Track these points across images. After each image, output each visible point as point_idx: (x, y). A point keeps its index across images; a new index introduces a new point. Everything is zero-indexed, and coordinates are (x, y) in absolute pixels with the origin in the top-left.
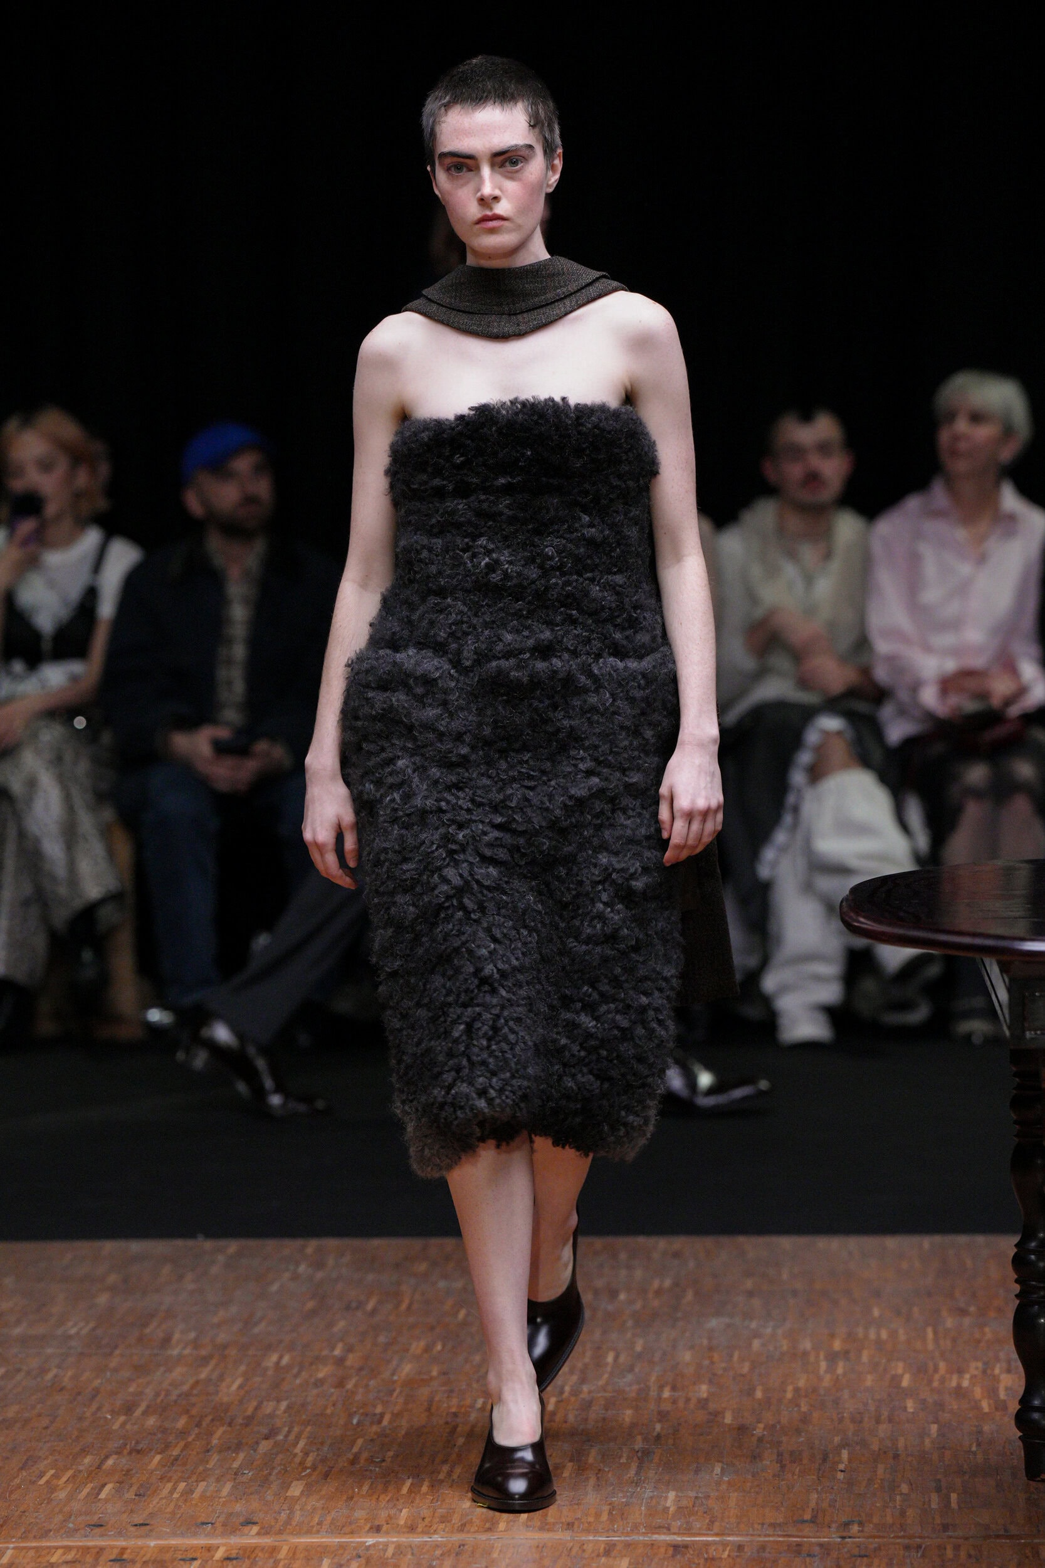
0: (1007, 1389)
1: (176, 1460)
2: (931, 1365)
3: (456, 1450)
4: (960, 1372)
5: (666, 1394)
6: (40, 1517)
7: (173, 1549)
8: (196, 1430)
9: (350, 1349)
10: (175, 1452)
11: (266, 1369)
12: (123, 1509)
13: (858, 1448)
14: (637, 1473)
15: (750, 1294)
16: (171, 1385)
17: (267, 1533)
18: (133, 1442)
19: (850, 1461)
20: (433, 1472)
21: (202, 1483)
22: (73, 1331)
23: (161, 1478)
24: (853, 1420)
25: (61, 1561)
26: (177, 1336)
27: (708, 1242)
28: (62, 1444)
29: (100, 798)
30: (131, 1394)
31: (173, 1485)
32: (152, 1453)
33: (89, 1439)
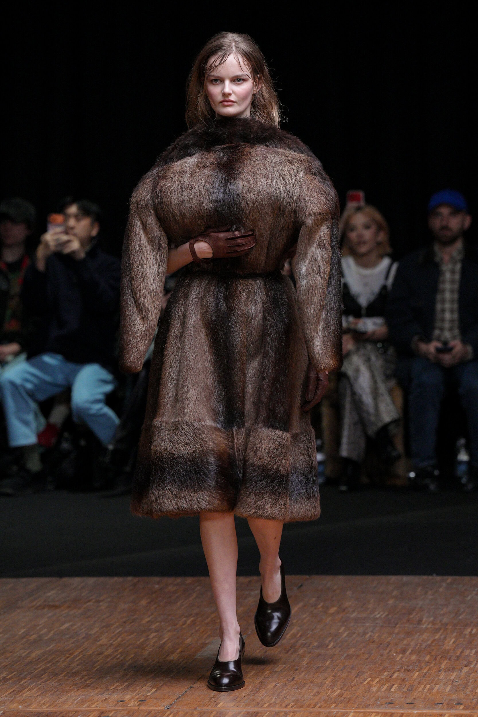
1: (425, 675)
6: (365, 698)
7: (424, 715)
8: (434, 662)
10: (425, 671)
11: (465, 635)
12: (402, 696)
16: (422, 641)
17: (467, 709)
18: (406, 666)
21: (437, 685)
22: (378, 616)
23: (419, 683)
26: (424, 619)
28: (374, 666)
29: (387, 377)
30: (405, 645)
31: (424, 686)
32: (414, 672)
33: (386, 664)
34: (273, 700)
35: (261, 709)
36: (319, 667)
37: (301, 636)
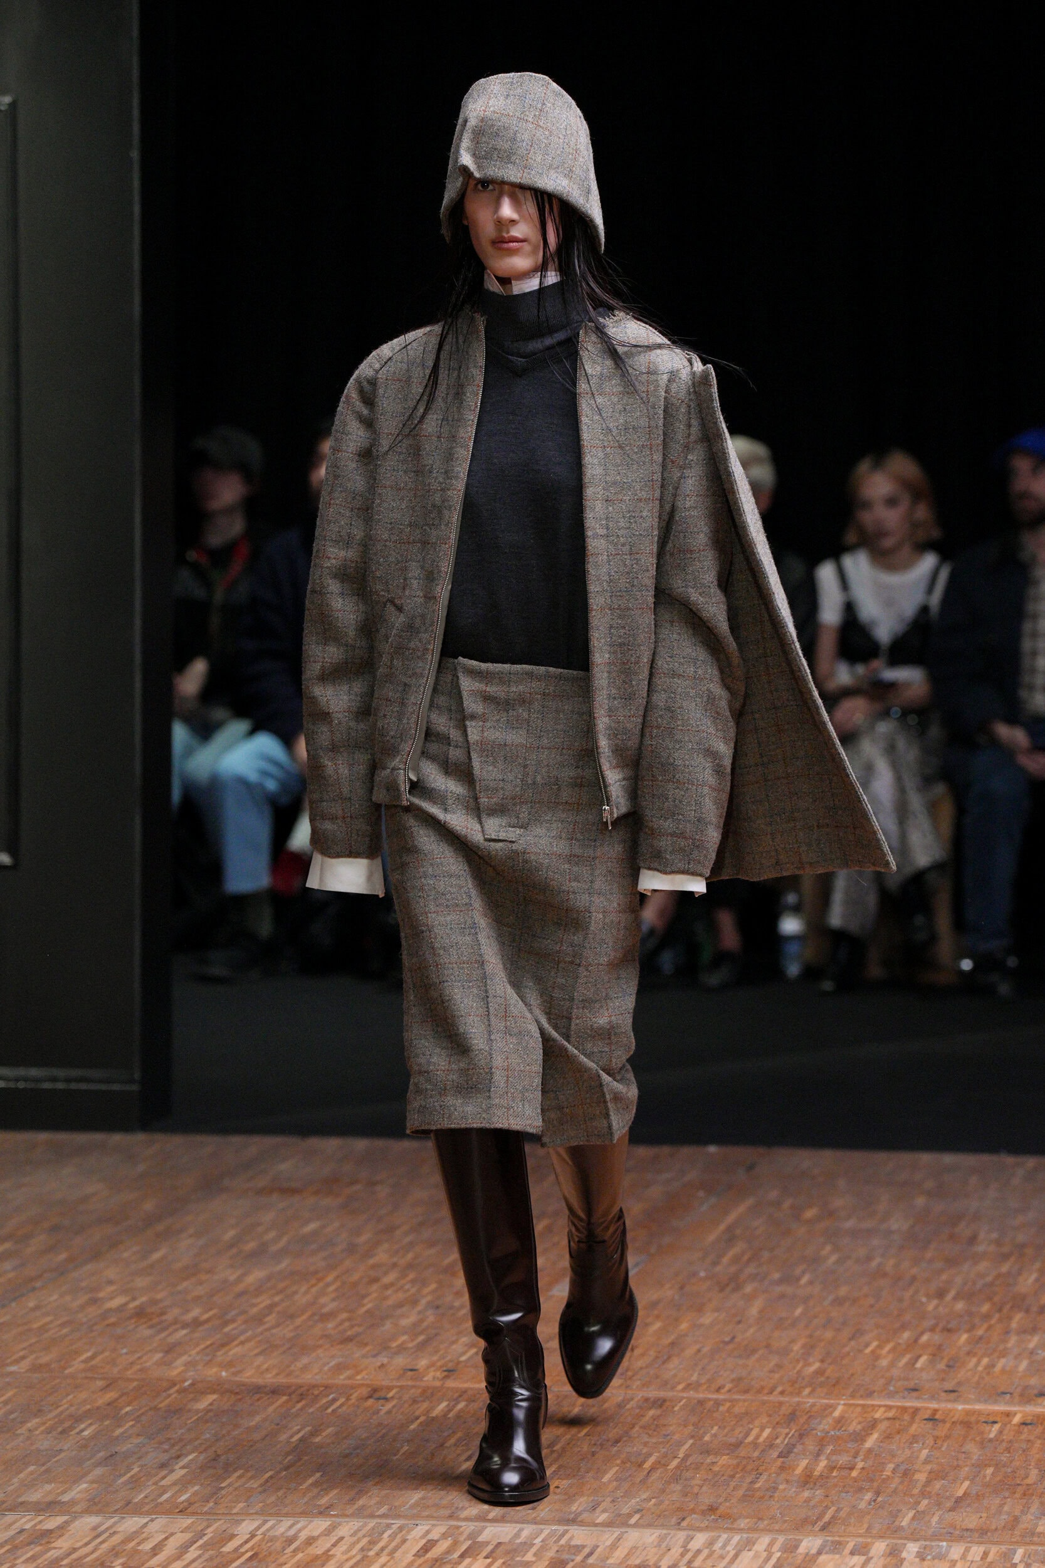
1: (981, 1338)
6: (866, 1380)
7: (977, 1413)
8: (997, 1316)
10: (980, 1332)
12: (936, 1378)
16: (977, 1275)
18: (945, 1322)
21: (1002, 1359)
22: (895, 1227)
23: (968, 1353)
25: (883, 1417)
26: (982, 1235)
28: (885, 1320)
30: (944, 1281)
31: (979, 1360)
32: (961, 1332)
33: (907, 1317)
34: (694, 1378)
35: (670, 1394)
36: (781, 1319)
37: (749, 1260)
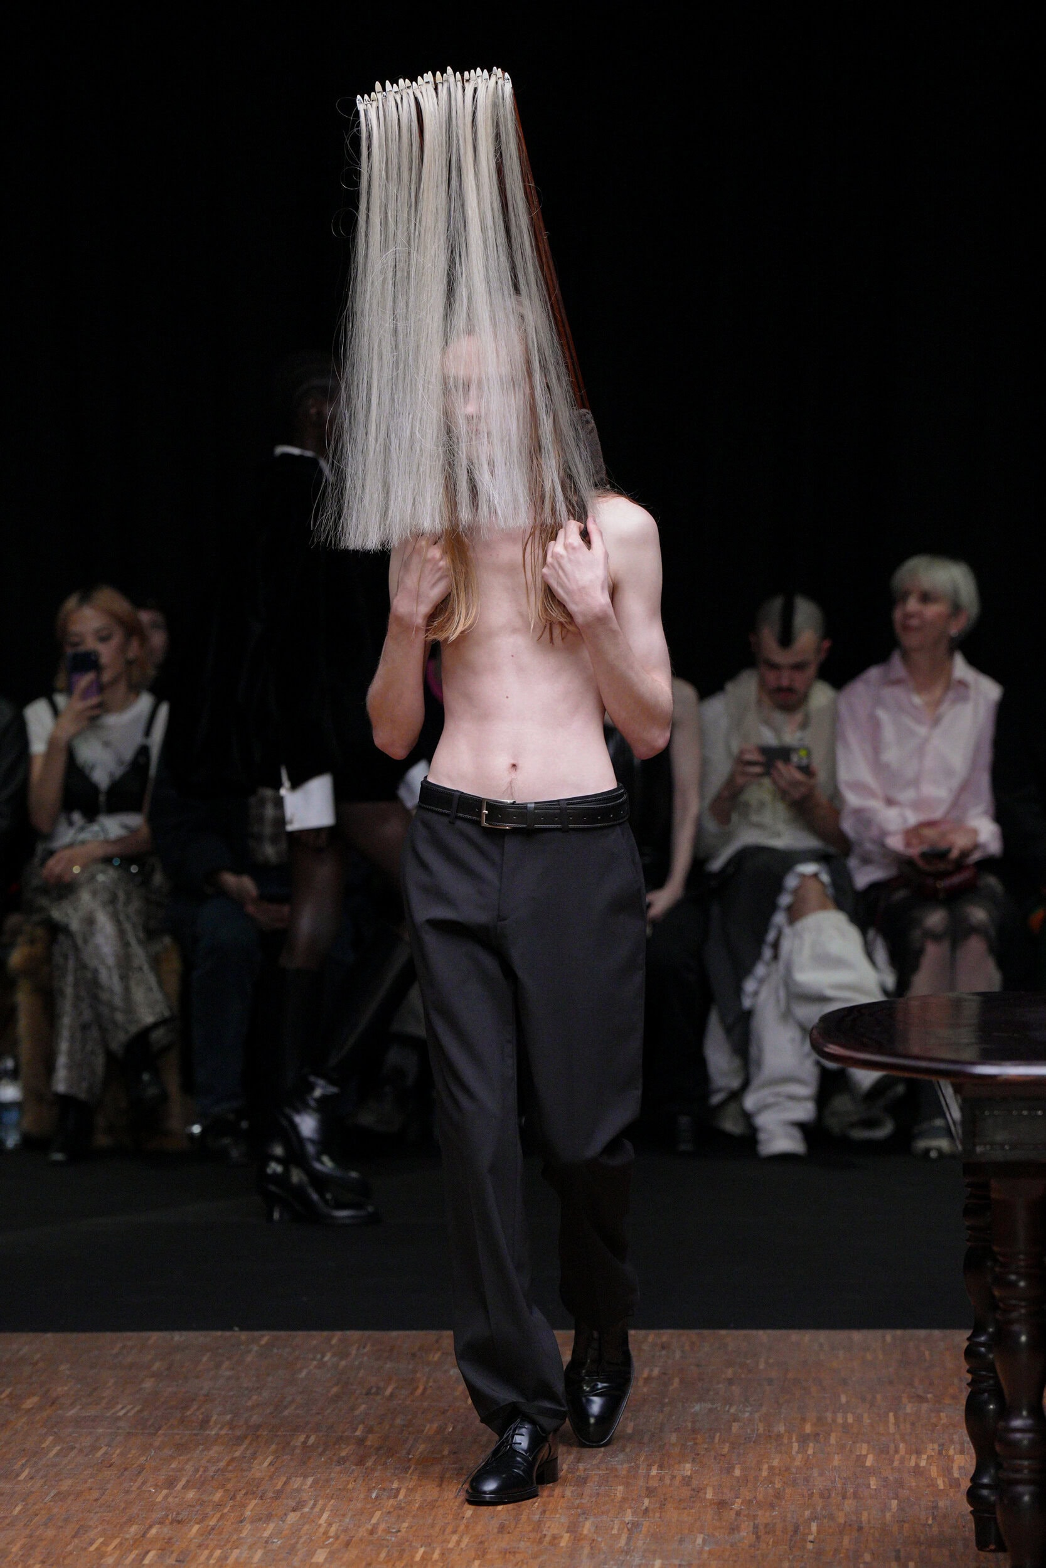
0: (960, 1468)
1: (213, 1529)
2: (892, 1446)
3: (465, 1521)
4: (918, 1453)
5: (654, 1472)
8: (231, 1503)
9: (370, 1430)
10: (212, 1523)
11: (295, 1447)
13: (825, 1521)
14: (627, 1544)
15: (730, 1382)
16: (209, 1462)
18: (174, 1513)
19: (819, 1532)
20: (444, 1542)
21: (235, 1550)
22: (121, 1413)
23: (200, 1546)
24: (822, 1496)
26: (214, 1418)
27: (693, 1334)
28: (110, 1515)
30: (173, 1469)
31: (210, 1552)
32: (192, 1523)
33: (135, 1510)
